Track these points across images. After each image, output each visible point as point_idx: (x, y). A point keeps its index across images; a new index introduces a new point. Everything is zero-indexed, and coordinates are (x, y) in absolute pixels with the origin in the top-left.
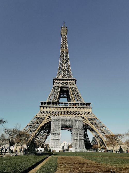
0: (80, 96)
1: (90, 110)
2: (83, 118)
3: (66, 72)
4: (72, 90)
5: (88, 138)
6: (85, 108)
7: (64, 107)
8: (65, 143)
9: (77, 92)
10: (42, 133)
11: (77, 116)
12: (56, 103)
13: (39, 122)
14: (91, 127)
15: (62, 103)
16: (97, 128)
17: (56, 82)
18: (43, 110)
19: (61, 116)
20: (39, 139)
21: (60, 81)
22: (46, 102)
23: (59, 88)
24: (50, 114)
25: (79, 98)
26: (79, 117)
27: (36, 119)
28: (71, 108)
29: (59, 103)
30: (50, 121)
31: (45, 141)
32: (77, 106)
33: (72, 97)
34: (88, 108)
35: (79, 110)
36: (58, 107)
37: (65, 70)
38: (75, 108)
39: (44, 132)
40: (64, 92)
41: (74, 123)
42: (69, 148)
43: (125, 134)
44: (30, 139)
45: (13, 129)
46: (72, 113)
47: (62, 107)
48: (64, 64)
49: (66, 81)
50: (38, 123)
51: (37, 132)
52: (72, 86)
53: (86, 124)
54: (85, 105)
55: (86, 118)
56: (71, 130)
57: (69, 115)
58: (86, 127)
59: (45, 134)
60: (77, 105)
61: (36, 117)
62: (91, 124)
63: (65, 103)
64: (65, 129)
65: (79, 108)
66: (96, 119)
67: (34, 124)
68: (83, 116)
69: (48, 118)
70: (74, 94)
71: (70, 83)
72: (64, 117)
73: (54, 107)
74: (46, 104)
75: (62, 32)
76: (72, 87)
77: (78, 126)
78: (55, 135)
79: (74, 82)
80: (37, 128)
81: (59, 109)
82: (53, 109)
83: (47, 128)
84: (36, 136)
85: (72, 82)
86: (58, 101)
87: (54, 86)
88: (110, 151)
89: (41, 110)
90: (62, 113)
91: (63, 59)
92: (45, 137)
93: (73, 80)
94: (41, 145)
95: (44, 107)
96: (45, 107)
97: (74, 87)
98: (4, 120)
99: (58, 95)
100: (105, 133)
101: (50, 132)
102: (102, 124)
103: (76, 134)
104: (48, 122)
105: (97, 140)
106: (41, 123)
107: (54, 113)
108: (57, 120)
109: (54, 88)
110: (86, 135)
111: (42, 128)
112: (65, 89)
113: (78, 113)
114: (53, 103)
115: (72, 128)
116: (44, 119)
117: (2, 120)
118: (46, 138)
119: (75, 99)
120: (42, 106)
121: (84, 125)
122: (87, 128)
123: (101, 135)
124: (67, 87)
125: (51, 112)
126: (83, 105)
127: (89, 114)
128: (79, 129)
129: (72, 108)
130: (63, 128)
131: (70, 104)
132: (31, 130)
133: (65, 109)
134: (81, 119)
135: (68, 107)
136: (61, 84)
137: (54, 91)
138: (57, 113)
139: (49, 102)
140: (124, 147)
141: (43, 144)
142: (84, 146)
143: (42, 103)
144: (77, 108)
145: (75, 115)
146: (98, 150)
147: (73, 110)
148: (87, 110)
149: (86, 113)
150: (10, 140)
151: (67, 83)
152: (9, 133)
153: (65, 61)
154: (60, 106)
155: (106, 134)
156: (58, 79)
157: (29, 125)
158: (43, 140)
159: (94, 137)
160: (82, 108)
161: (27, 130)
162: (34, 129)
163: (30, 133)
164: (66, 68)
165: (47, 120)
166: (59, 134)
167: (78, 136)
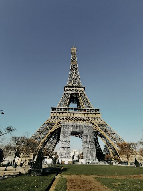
0: (89, 102)
1: (99, 116)
2: (93, 124)
3: (76, 80)
4: (81, 96)
5: (99, 146)
6: (94, 113)
7: (74, 113)
8: (75, 151)
9: (86, 99)
10: (51, 140)
11: (87, 121)
12: (66, 109)
13: (49, 129)
14: (101, 134)
15: (72, 109)
16: (107, 134)
17: (67, 89)
18: (53, 116)
19: (71, 122)
20: (48, 147)
21: (70, 88)
22: (57, 107)
23: (69, 94)
24: (61, 120)
25: (88, 103)
26: (89, 123)
27: (46, 125)
28: (80, 113)
29: (69, 109)
30: (59, 127)
31: (53, 150)
32: (86, 112)
33: (81, 103)
34: (97, 114)
35: (88, 116)
36: (68, 113)
37: (75, 79)
38: (85, 113)
39: (54, 139)
40: (74, 98)
41: (84, 129)
42: (79, 158)
43: (138, 143)
44: (38, 148)
45: (21, 137)
46: (82, 119)
47: (72, 113)
48: (73, 74)
49: (76, 89)
50: (47, 129)
51: (46, 140)
52: (81, 92)
53: (96, 130)
54: (94, 111)
55: (96, 124)
56: (81, 136)
57: (79, 121)
58: (96, 133)
59: (54, 141)
60: (86, 110)
61: (46, 122)
62: (101, 130)
63: (74, 109)
64: (75, 135)
65: (89, 113)
66: (106, 125)
67: (44, 130)
68: (92, 122)
69: (58, 124)
70: (83, 100)
71: (79, 90)
72: (74, 123)
73: (64, 113)
74: (57, 110)
75: (72, 50)
76: (81, 94)
77: (88, 132)
78: (65, 142)
79: (83, 89)
80: (47, 134)
81: (69, 115)
82: (64, 114)
83: (56, 134)
84: (45, 143)
85: (81, 89)
86: (68, 106)
87: (64, 93)
88: (124, 163)
89: (51, 116)
90: (72, 119)
91: (73, 70)
92: (54, 144)
93: (82, 87)
94: (49, 154)
95: (54, 112)
96: (56, 112)
97: (83, 94)
98: (13, 128)
99: (68, 101)
100: (117, 140)
101: (60, 139)
102: (112, 130)
103: (87, 142)
104: (58, 128)
105: (109, 148)
106: (51, 129)
107: (64, 118)
108: (67, 126)
109: (65, 94)
110: (96, 143)
111: (52, 134)
112: (74, 96)
113: (87, 119)
114: (64, 109)
115: (82, 134)
116: (54, 125)
117: (11, 128)
118: (55, 146)
119: (85, 105)
120: (52, 111)
121: (94, 131)
122: (97, 135)
123: (113, 143)
124: (76, 94)
125: (61, 118)
126: (92, 111)
127: (98, 120)
128: (89, 136)
129: (82, 113)
130: (73, 134)
131: (80, 109)
132: (40, 137)
133: (75, 114)
134: (91, 125)
135: (78, 113)
136: (71, 91)
137: (65, 97)
138: (67, 118)
139: (60, 107)
140: (139, 158)
141: (51, 153)
142: (96, 156)
143: (53, 109)
144: (86, 113)
145: (85, 121)
146: (112, 162)
147: (83, 116)
148: (96, 116)
149: (96, 119)
150: (16, 150)
151: (76, 90)
152: (16, 142)
153: (74, 72)
154: (70, 112)
155: (118, 142)
156: (68, 87)
157: (39, 132)
158: (51, 148)
159: (106, 145)
160: (91, 113)
161: (36, 137)
162: (43, 136)
163: (39, 140)
164: (75, 77)
165: (57, 126)
166: (68, 142)
167: (88, 144)
